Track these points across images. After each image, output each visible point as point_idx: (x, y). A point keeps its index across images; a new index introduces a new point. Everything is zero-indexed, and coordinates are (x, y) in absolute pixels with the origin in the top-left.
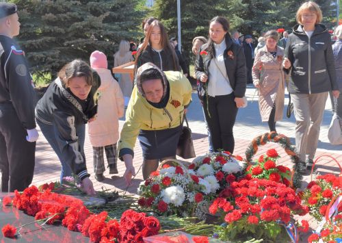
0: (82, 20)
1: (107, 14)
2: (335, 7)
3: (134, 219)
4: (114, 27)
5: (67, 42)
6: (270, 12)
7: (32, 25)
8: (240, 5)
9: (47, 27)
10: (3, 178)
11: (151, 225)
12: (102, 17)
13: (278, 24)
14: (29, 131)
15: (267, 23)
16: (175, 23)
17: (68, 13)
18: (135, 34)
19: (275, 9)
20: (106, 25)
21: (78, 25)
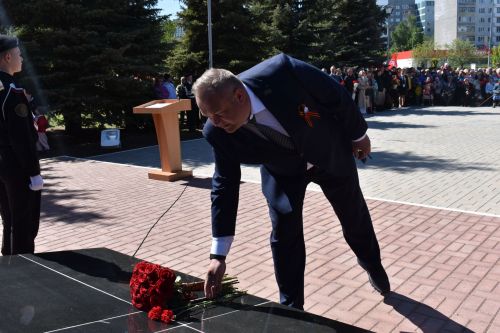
0: (99, 53)
1: (129, 46)
2: (385, 39)
3: (147, 271)
4: (137, 61)
5: (83, 78)
6: (314, 44)
7: (43, 58)
8: (280, 37)
9: (60, 61)
10: (5, 231)
11: (165, 276)
12: (123, 49)
13: (322, 58)
14: (32, 178)
15: (310, 57)
16: (206, 56)
17: (84, 45)
18: (161, 69)
19: (319, 42)
20: (126, 58)
21: (95, 58)
